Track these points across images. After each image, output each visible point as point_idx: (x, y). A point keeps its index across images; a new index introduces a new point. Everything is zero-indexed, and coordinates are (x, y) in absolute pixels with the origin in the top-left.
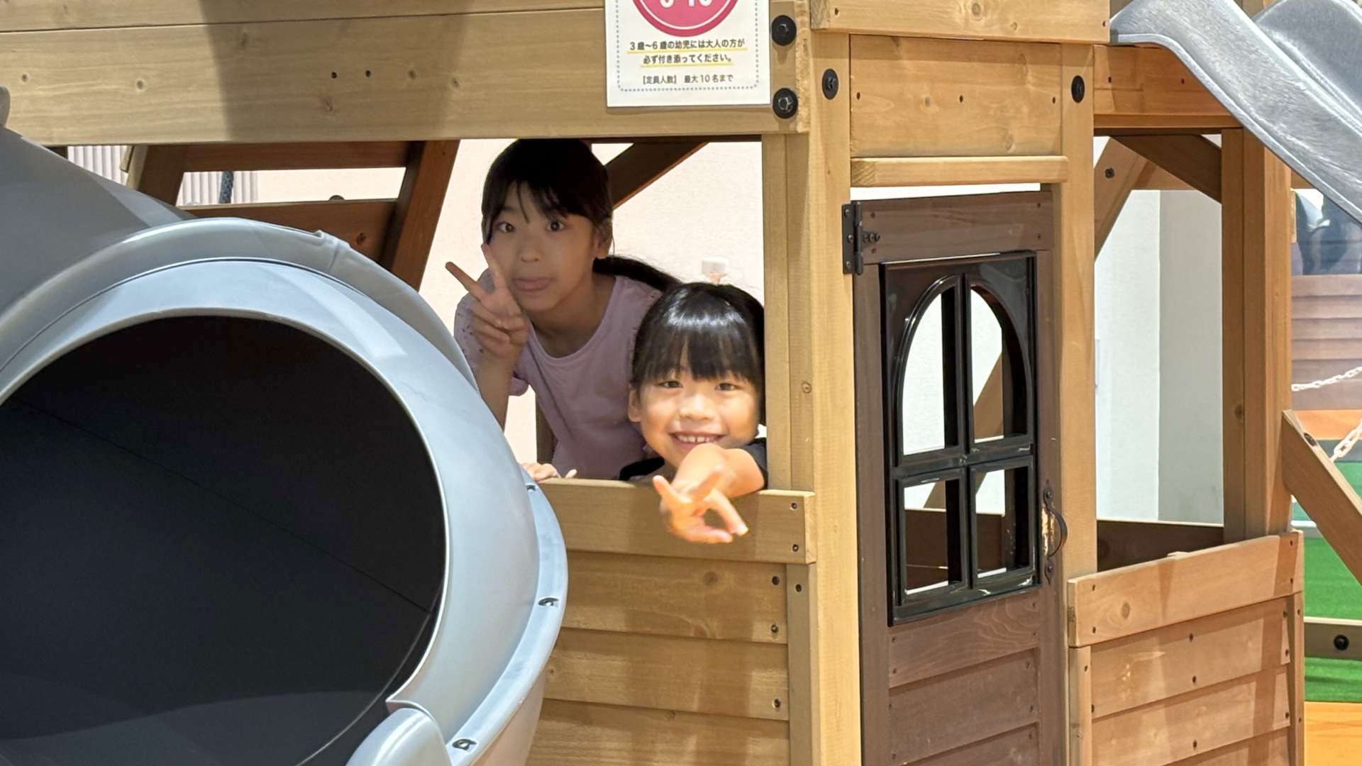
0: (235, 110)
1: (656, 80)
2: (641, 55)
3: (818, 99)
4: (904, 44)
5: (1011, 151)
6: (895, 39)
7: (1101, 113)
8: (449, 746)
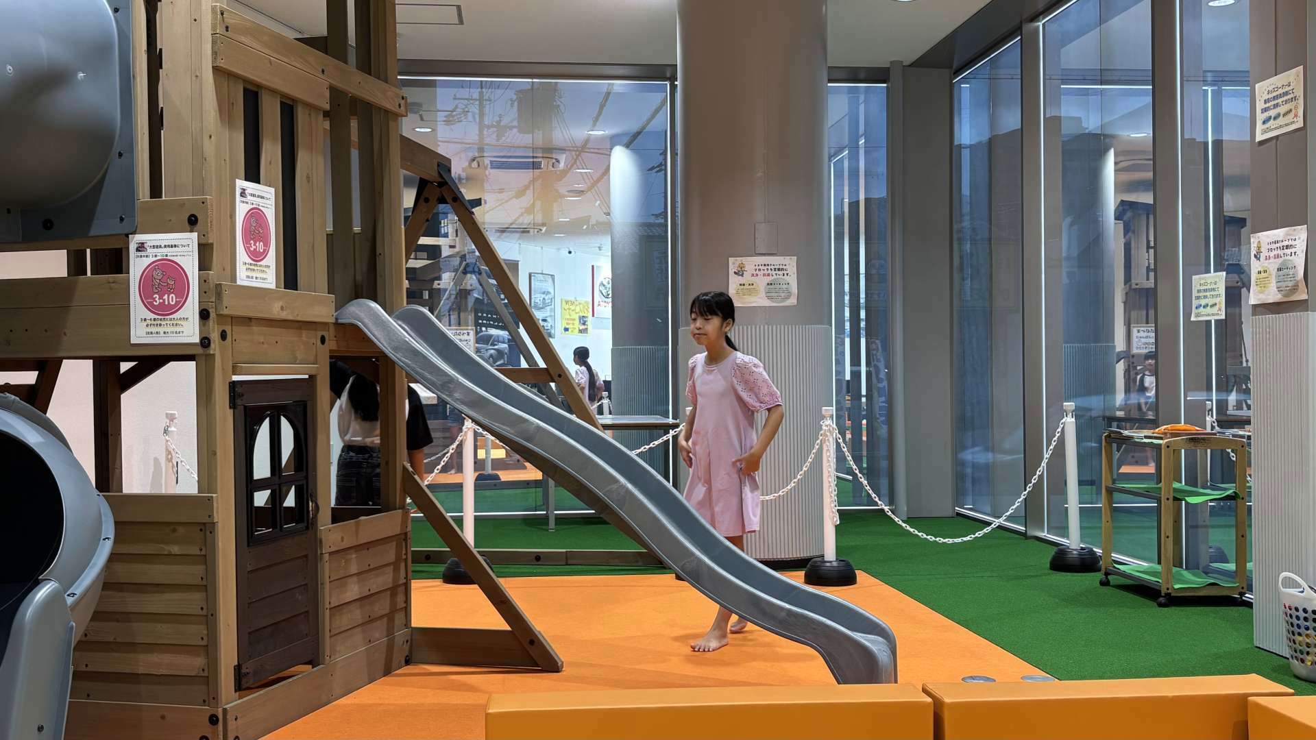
1: (152, 333)
2: (145, 324)
3: (219, 341)
4: (253, 320)
5: (296, 362)
6: (250, 319)
7: (333, 349)
8: (66, 595)
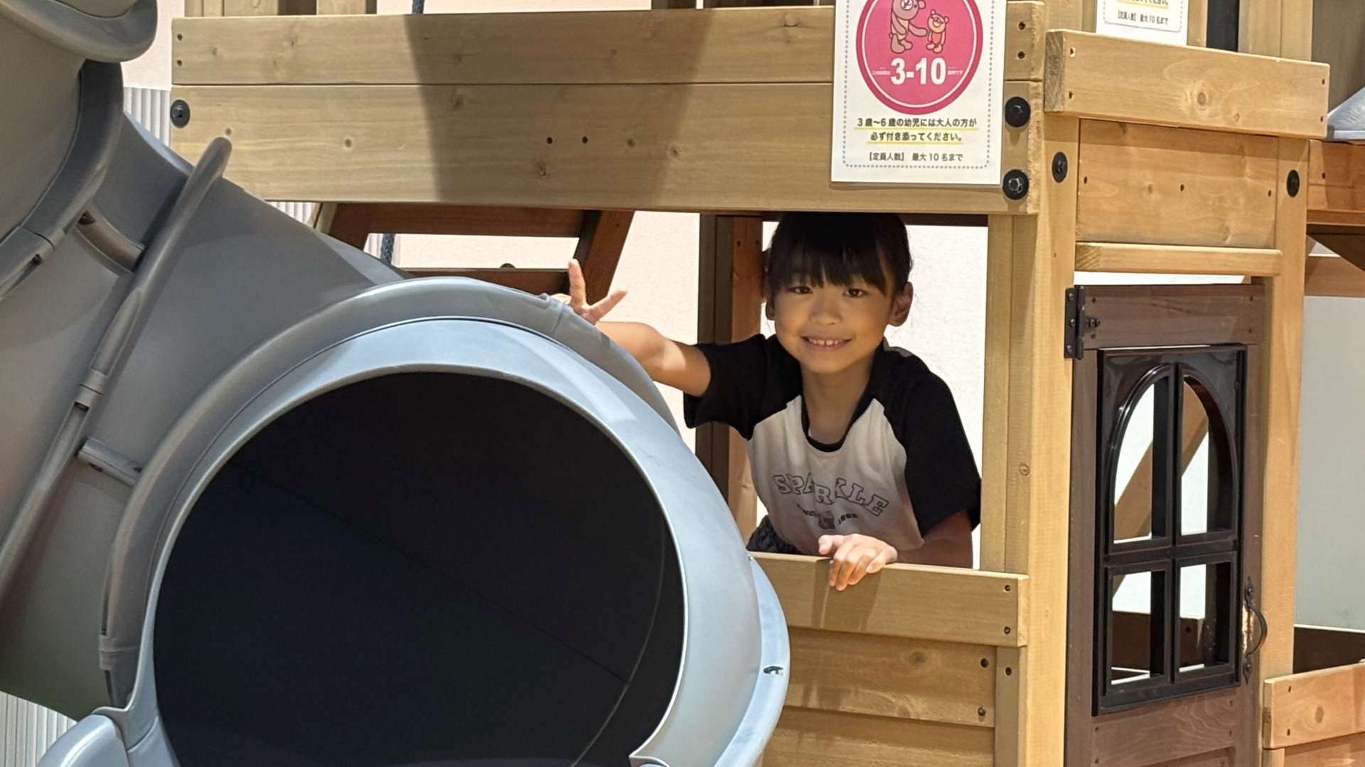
0: (446, 172)
1: (883, 156)
2: (869, 132)
3: (1048, 181)
4: (1130, 129)
5: (1228, 242)
6: (1122, 125)
7: (1317, 208)
